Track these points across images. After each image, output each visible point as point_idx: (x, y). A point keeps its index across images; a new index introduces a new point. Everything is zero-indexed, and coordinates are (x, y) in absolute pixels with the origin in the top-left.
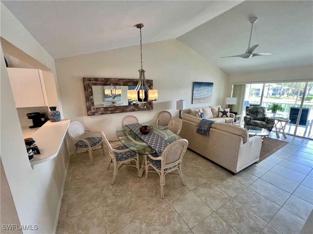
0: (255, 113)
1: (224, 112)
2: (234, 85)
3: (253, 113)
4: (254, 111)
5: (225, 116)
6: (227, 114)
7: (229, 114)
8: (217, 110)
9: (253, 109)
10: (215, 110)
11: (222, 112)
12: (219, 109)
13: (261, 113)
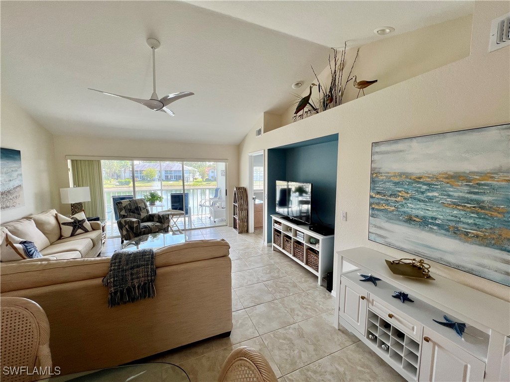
0: (136, 211)
1: (75, 222)
2: (72, 161)
3: (132, 212)
4: (133, 207)
5: (80, 231)
6: (84, 224)
7: (87, 224)
8: (53, 221)
9: (129, 204)
10: (49, 223)
11: (70, 223)
12: (56, 218)
13: (144, 209)
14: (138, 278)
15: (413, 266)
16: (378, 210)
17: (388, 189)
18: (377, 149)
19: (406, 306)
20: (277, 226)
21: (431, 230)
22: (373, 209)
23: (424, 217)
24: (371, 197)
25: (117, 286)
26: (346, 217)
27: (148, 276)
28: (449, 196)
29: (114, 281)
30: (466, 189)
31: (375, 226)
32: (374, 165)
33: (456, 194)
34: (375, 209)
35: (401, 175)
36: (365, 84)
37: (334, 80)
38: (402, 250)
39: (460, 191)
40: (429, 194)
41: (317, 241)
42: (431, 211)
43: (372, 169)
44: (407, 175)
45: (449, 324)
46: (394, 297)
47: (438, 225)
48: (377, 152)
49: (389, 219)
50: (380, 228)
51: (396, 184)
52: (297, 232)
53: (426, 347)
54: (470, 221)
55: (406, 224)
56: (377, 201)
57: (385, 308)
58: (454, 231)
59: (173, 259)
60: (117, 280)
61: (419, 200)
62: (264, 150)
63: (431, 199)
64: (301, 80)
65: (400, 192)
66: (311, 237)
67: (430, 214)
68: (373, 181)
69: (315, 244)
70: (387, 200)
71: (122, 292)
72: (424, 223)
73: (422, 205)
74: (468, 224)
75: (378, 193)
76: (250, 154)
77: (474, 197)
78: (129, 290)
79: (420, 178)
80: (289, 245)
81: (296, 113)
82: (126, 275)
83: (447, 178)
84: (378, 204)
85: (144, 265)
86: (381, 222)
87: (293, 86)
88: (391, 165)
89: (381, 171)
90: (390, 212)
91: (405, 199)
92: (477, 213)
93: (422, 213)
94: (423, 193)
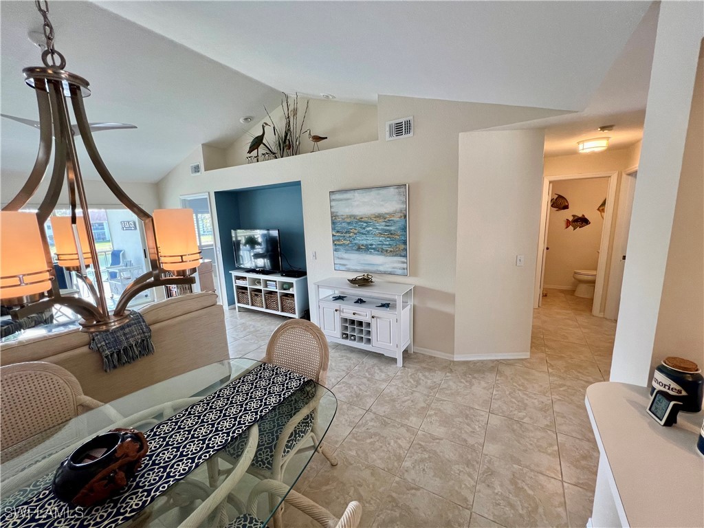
14: (132, 337)
15: (364, 279)
16: (339, 245)
17: (343, 228)
18: (334, 197)
19: (363, 305)
20: (241, 283)
21: (371, 253)
22: (335, 244)
23: (366, 245)
24: (333, 235)
25: (111, 348)
26: (315, 256)
27: (144, 333)
28: (377, 229)
29: (106, 344)
30: (384, 223)
31: (339, 258)
32: (333, 210)
33: (380, 228)
34: (337, 245)
35: (351, 216)
36: (318, 139)
37: (289, 124)
38: (356, 271)
39: (381, 225)
40: (368, 229)
41: (291, 285)
42: (370, 240)
43: (332, 213)
44: (354, 217)
45: (383, 306)
46: (355, 302)
47: (373, 249)
48: (334, 200)
49: (347, 251)
50: (342, 259)
51: (349, 223)
52: (268, 282)
53: (373, 322)
54: (388, 243)
55: (357, 252)
56: (337, 238)
57: (350, 311)
58: (381, 251)
59: (162, 314)
60: (109, 343)
61: (363, 234)
62: (209, 193)
63: (368, 232)
64: (251, 115)
65: (351, 229)
66: (283, 283)
67: (369, 242)
68: (333, 223)
69: (289, 289)
70: (344, 236)
71: (119, 353)
72: (366, 249)
73: (364, 237)
74: (386, 245)
75: (338, 232)
76: (183, 198)
77: (388, 228)
78: (125, 350)
79: (362, 218)
80: (259, 299)
81: (250, 152)
82: (117, 336)
83: (375, 217)
84: (338, 240)
85: (135, 324)
86: (342, 254)
87: (242, 121)
88: (344, 210)
89: (338, 214)
90: (347, 245)
91: (355, 234)
92: (390, 238)
93: (365, 242)
94: (364, 228)
